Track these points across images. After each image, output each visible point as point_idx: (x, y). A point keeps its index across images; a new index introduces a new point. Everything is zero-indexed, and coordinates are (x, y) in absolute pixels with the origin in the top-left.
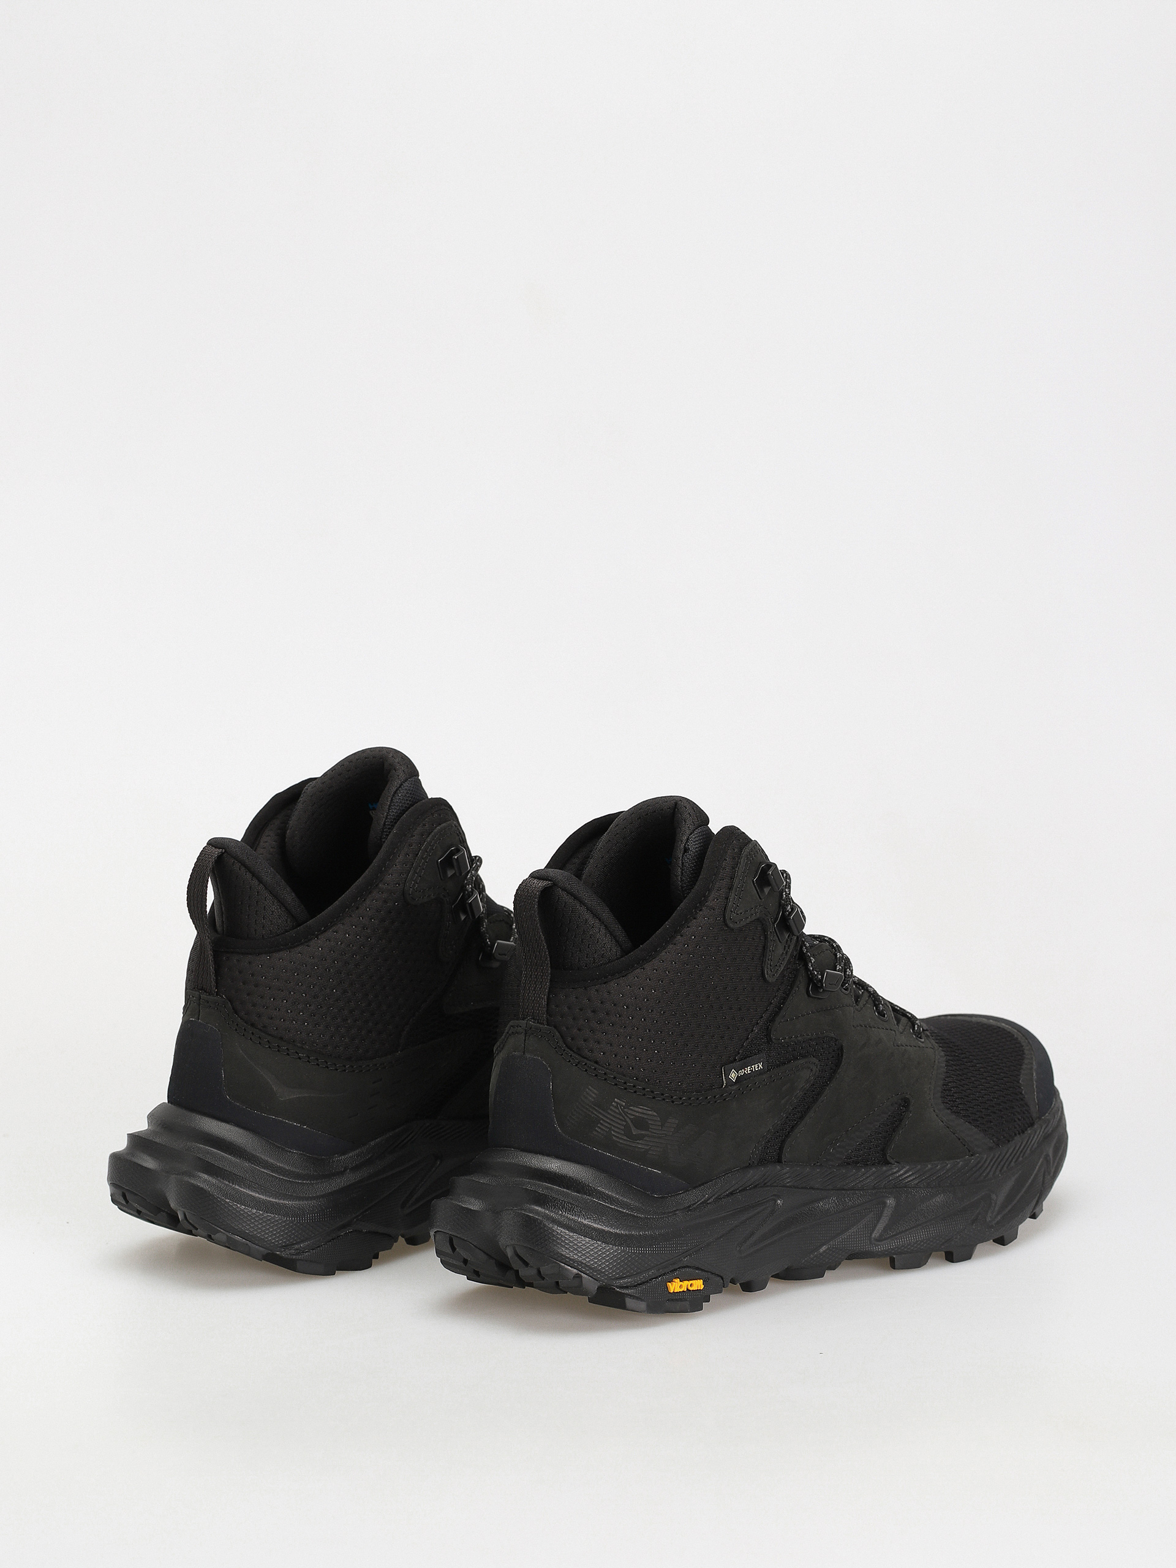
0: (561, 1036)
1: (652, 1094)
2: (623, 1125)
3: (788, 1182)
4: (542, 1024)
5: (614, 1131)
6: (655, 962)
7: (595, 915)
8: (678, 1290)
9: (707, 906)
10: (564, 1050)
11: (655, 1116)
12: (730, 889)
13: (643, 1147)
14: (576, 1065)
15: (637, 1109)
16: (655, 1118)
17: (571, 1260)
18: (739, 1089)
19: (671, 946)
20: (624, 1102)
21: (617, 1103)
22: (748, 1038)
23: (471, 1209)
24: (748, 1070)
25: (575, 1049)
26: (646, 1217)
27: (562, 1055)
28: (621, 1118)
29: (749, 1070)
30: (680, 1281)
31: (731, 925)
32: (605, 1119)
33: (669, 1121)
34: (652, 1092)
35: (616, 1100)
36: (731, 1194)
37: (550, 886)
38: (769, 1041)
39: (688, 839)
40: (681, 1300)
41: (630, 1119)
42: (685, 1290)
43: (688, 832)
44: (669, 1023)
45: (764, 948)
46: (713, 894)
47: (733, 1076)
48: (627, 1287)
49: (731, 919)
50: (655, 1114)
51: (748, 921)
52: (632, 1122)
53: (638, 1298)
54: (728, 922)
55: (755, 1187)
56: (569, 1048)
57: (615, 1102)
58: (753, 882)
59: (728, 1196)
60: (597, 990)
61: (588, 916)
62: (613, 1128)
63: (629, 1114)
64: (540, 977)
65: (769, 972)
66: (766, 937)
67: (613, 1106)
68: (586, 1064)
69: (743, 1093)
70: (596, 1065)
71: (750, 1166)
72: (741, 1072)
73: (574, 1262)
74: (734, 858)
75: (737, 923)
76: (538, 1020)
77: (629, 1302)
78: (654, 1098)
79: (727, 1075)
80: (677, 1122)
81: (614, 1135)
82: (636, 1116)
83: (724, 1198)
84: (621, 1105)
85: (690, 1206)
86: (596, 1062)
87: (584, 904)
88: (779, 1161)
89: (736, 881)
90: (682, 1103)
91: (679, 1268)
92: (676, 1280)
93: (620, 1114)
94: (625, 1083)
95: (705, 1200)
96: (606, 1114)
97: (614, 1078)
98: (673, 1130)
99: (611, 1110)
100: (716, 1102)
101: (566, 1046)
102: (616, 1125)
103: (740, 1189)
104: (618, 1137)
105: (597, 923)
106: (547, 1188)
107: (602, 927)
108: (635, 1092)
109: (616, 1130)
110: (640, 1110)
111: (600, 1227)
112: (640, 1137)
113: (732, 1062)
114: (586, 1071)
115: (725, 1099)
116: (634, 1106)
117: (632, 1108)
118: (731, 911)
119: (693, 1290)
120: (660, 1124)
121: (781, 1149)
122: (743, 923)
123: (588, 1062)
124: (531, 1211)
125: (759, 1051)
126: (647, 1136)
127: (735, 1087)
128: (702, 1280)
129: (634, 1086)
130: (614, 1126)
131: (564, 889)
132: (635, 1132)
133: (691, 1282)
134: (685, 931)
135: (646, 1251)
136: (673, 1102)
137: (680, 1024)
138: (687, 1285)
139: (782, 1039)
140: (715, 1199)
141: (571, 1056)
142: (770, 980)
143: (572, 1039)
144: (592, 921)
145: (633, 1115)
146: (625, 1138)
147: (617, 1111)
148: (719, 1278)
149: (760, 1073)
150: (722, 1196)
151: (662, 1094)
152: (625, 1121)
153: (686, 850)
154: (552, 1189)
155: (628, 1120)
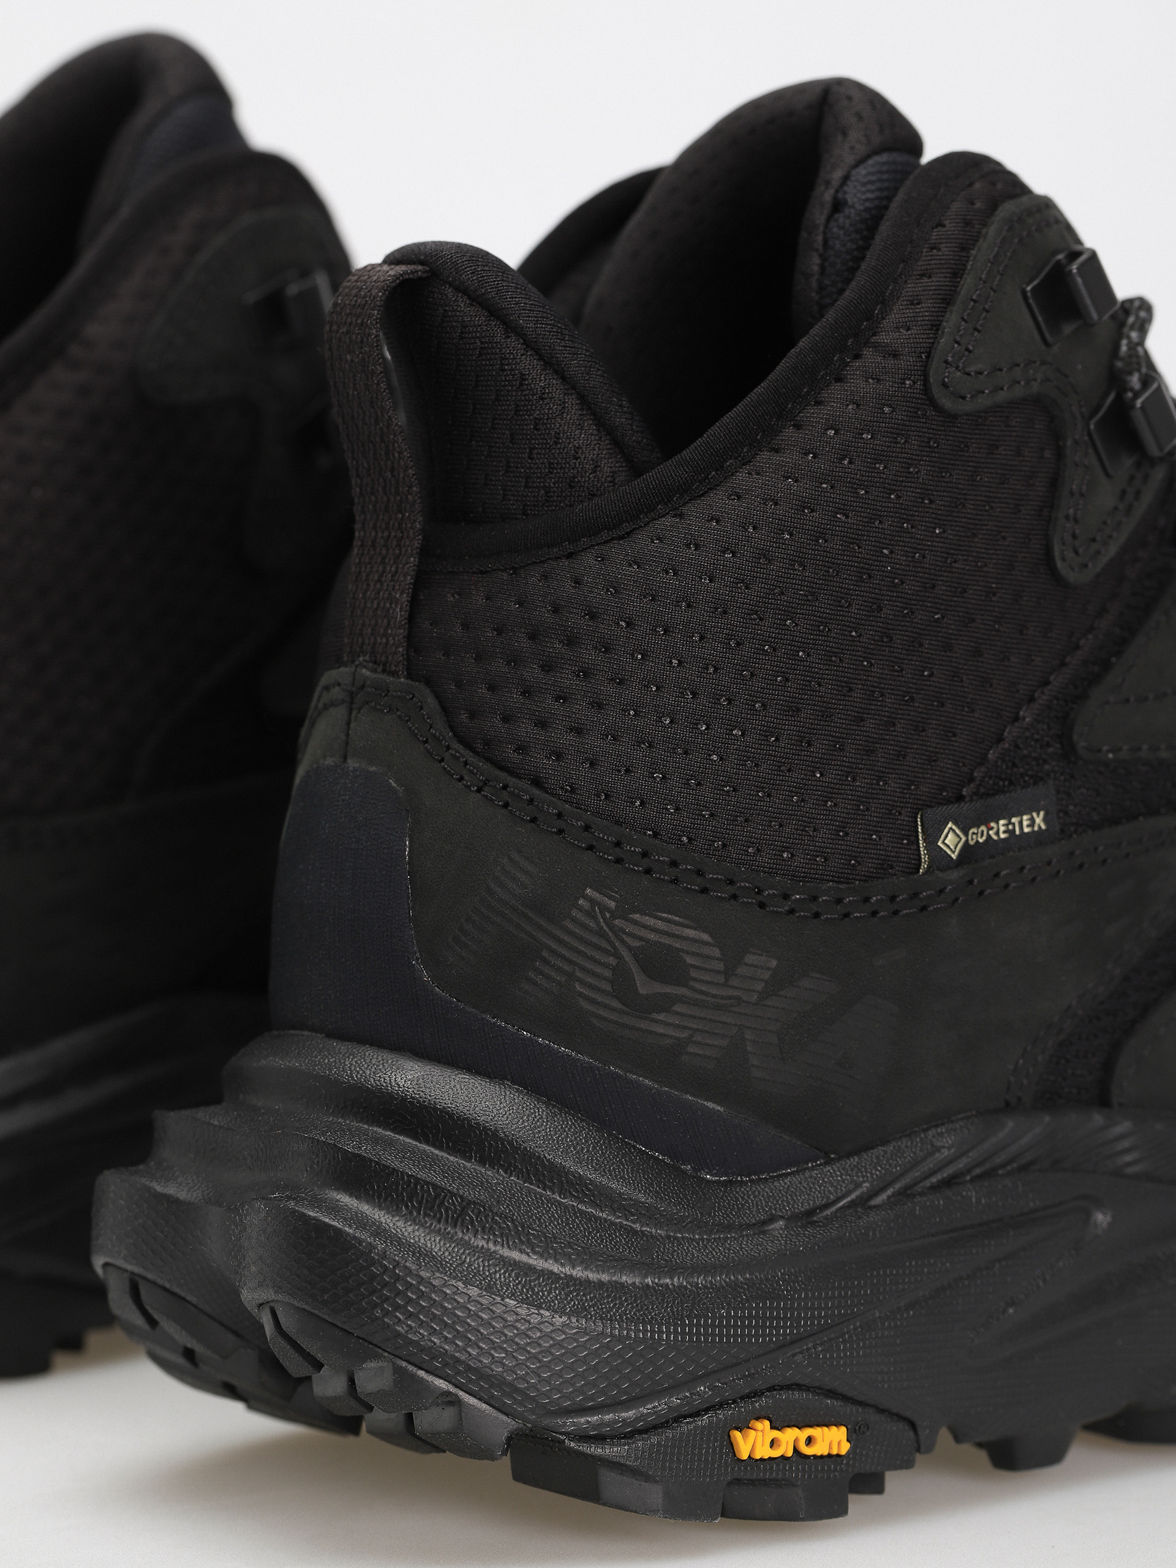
0: (444, 709)
1: (699, 880)
2: (606, 965)
3: (1129, 1164)
4: (394, 674)
5: (583, 983)
6: (718, 500)
7: (550, 363)
8: (764, 1452)
9: (876, 346)
10: (448, 748)
11: (706, 944)
12: (947, 300)
13: (671, 1032)
14: (479, 790)
15: (651, 921)
16: (706, 950)
17: (423, 1350)
18: (971, 882)
19: (765, 455)
20: (610, 898)
21: (592, 901)
22: (1000, 739)
23: (177, 1201)
24: (1000, 829)
25: (479, 747)
26: (668, 1237)
27: (442, 760)
28: (604, 944)
29: (1002, 829)
30: (772, 1428)
31: (947, 403)
32: (554, 946)
33: (750, 959)
34: (700, 873)
35: (588, 891)
36: (948, 1183)
37: (420, 279)
38: (1069, 752)
39: (846, 178)
40: (776, 1483)
41: (630, 948)
42: (790, 1454)
43: (850, 159)
44: (752, 675)
45: (1055, 483)
46: (898, 313)
47: (951, 841)
48: (600, 1439)
49: (945, 385)
50: (706, 937)
51: (1002, 396)
52: (635, 956)
53: (635, 1472)
54: (936, 391)
55: (1024, 1168)
56: (462, 741)
57: (586, 897)
58: (1024, 293)
59: (934, 1188)
60: (545, 577)
61: (528, 364)
62: (579, 974)
63: (630, 934)
64: (395, 543)
65: (1070, 555)
66: (1060, 455)
67: (580, 909)
68: (505, 787)
69: (981, 893)
70: (536, 792)
71: (1008, 1108)
72: (978, 835)
73: (434, 1358)
74: (968, 223)
75: (964, 398)
76: (384, 665)
77: (609, 1480)
78: (704, 891)
79: (932, 839)
80: (774, 963)
81: (581, 995)
82: (647, 941)
83: (922, 1194)
84: (604, 909)
85: (811, 1213)
86: (537, 782)
87: (520, 333)
88: (1103, 1101)
89: (967, 283)
90: (792, 911)
91: (771, 1389)
92: (759, 1425)
93: (601, 934)
94: (618, 844)
95: (860, 1197)
96: (558, 933)
97: (587, 828)
98: (759, 987)
99: (574, 920)
100: (896, 913)
101: (455, 735)
102: (590, 966)
103: (978, 1171)
104: (593, 1001)
105: (556, 387)
106: (376, 1140)
107: (572, 401)
108: (648, 871)
109: (589, 980)
110: (660, 924)
111: (524, 1258)
112: (664, 1004)
113: (948, 802)
114: (506, 805)
115: (924, 908)
116: (643, 913)
117: (637, 916)
118: (946, 362)
119: (815, 1456)
120: (720, 966)
121: (1108, 1067)
122: (983, 402)
123: (512, 781)
124: (335, 1209)
125: (1037, 780)
126: (682, 1000)
127: (954, 875)
128: (844, 1429)
129: (645, 854)
130: (583, 969)
131: (461, 289)
132: (645, 987)
133: (809, 1432)
134: (812, 414)
135: (660, 1332)
136: (762, 905)
137: (787, 680)
138: (796, 1441)
139: (1109, 751)
140: (893, 1195)
141: (466, 763)
142: (1072, 577)
143: (472, 716)
144: (541, 380)
145: (641, 939)
146: (615, 1004)
147: (592, 924)
148: (902, 1425)
149: (1037, 839)
150: (918, 1188)
151: (731, 882)
152: (617, 955)
153: (838, 206)
154: (390, 1143)
155: (625, 953)
